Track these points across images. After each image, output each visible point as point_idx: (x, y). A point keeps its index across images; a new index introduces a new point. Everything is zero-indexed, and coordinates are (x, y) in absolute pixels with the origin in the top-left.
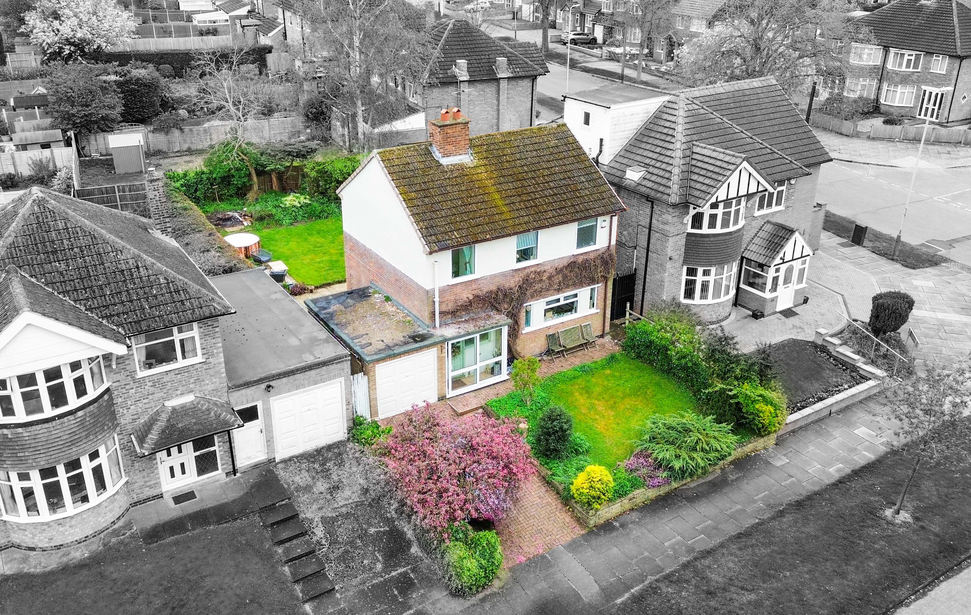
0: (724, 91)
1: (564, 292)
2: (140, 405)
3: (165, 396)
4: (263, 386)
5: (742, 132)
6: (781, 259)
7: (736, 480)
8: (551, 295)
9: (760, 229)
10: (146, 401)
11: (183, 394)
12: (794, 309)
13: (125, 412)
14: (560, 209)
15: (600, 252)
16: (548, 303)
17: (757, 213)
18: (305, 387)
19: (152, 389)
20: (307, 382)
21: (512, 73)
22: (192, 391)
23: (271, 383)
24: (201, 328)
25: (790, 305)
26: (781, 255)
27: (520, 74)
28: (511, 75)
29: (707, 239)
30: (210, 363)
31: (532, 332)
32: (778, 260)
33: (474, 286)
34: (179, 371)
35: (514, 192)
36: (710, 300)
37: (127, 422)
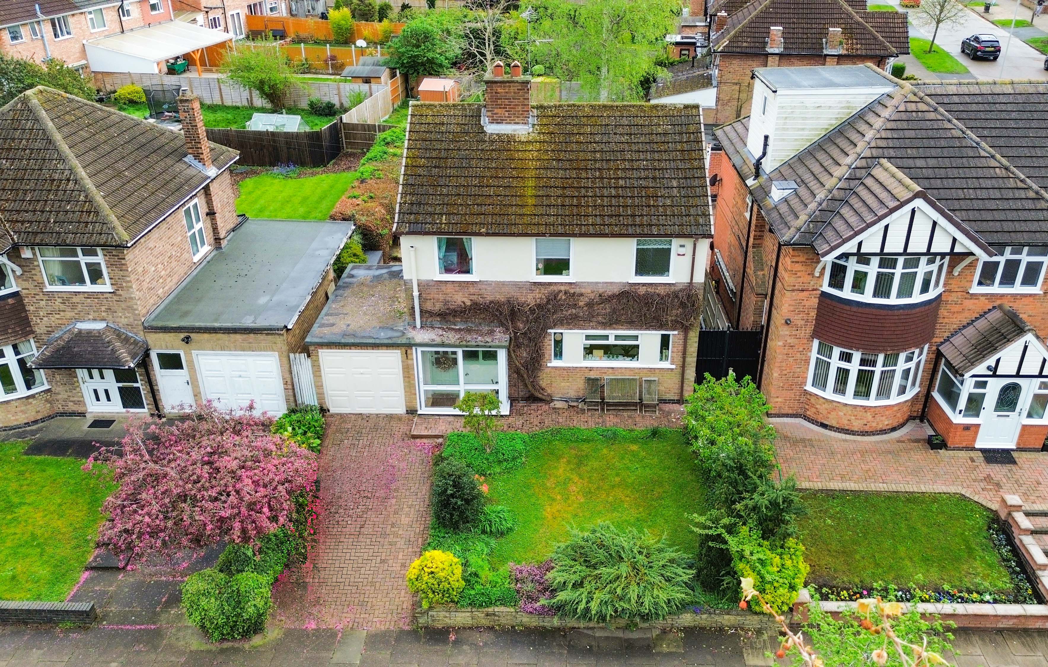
0: (1012, 92)
1: (618, 329)
2: (53, 319)
3: (77, 316)
4: (182, 335)
5: (993, 157)
6: (989, 368)
7: (670, 654)
8: (593, 328)
9: (982, 316)
10: (58, 316)
11: (95, 320)
12: (1015, 455)
13: (39, 321)
14: (611, 216)
15: (676, 288)
16: (588, 337)
17: (975, 289)
18: (230, 350)
19: (62, 307)
20: (232, 345)
21: (847, 50)
22: (105, 320)
23: (193, 336)
24: (106, 255)
25: (1012, 445)
26: (991, 361)
27: (859, 52)
28: (844, 52)
29: (847, 308)
30: (121, 295)
31: (564, 369)
32: (981, 369)
33: (472, 290)
34: (89, 295)
35: (559, 183)
36: (849, 398)
37: (41, 332)
